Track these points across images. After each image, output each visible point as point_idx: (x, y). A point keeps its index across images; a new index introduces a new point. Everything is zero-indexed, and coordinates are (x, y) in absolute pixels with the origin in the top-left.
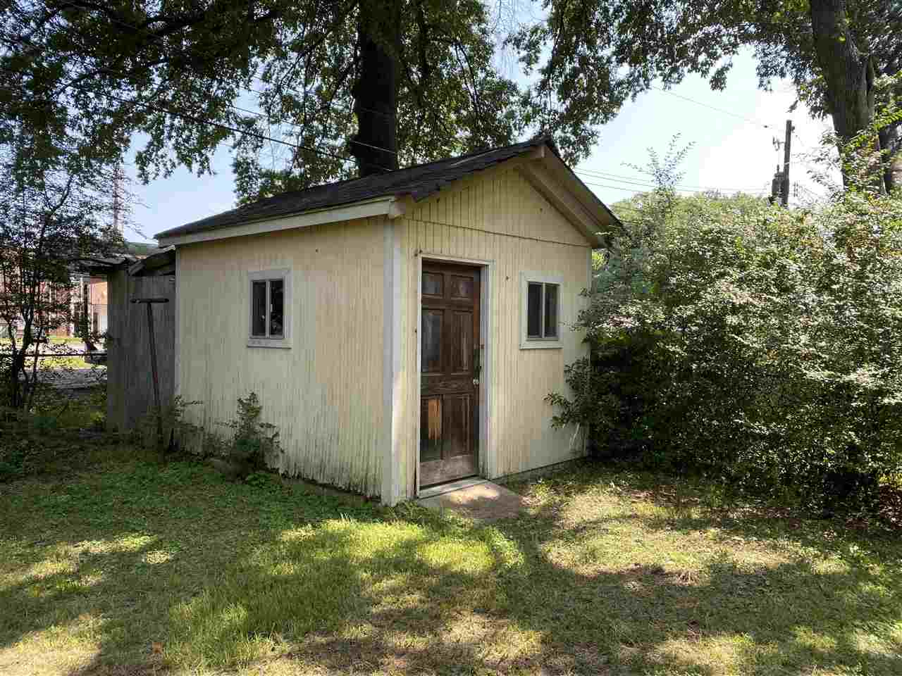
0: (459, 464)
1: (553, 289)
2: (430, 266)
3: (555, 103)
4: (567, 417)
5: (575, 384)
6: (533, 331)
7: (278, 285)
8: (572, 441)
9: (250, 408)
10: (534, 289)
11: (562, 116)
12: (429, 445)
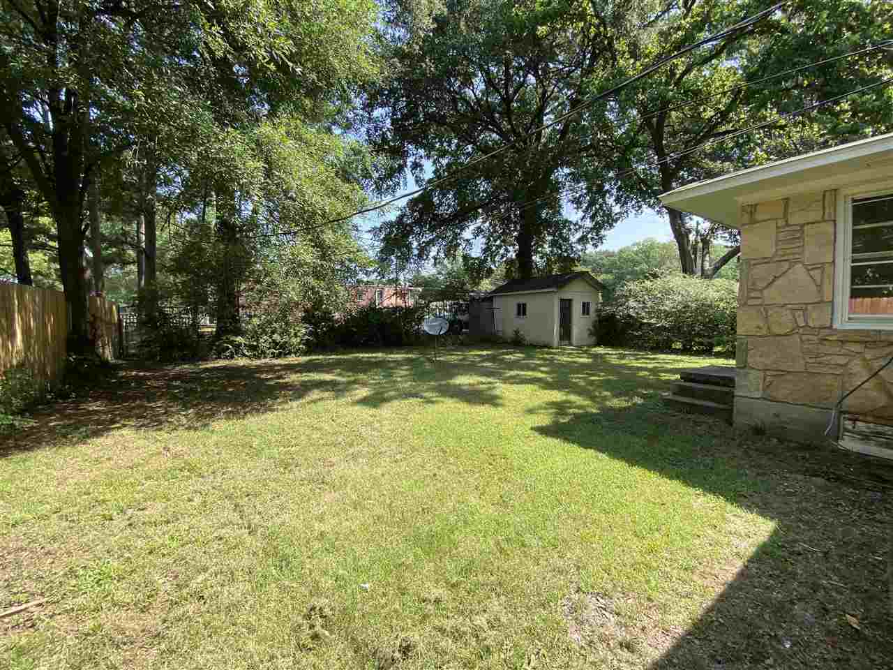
0: (567, 342)
1: (588, 304)
2: (562, 300)
3: (588, 223)
4: (591, 334)
5: (594, 326)
6: (584, 313)
7: (524, 305)
8: (593, 339)
9: (517, 332)
10: (584, 304)
11: (591, 229)
12: (561, 338)
